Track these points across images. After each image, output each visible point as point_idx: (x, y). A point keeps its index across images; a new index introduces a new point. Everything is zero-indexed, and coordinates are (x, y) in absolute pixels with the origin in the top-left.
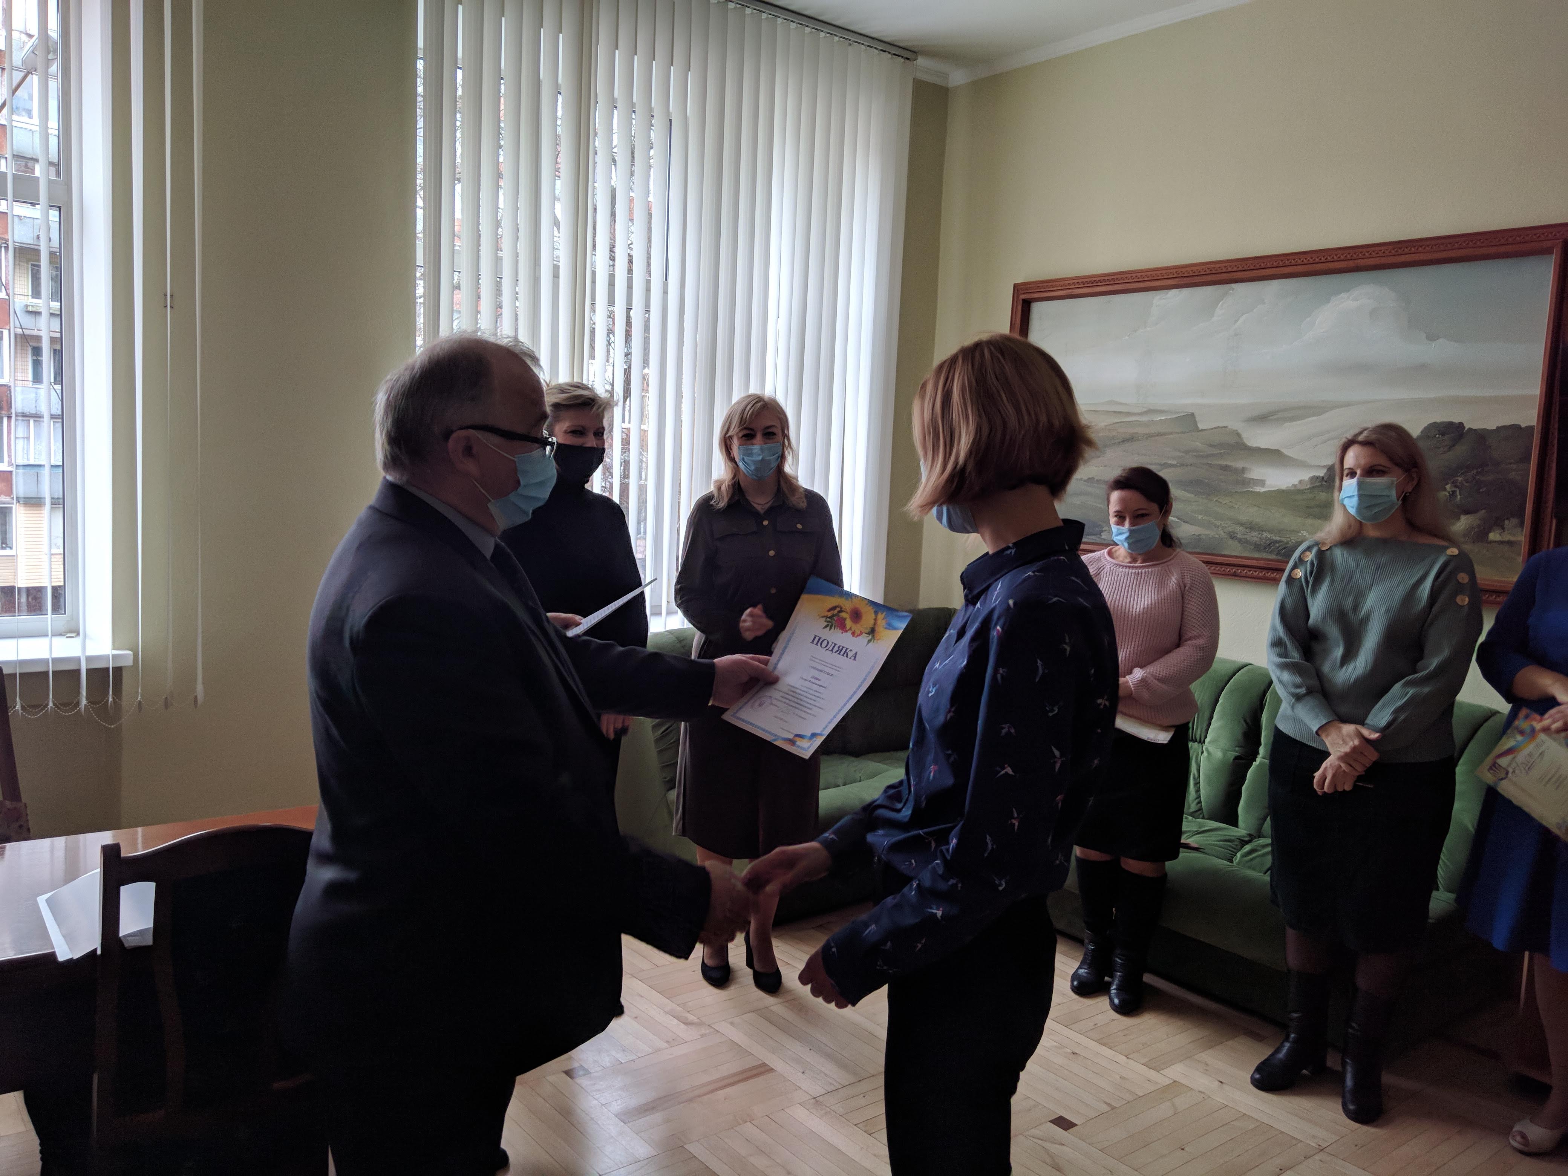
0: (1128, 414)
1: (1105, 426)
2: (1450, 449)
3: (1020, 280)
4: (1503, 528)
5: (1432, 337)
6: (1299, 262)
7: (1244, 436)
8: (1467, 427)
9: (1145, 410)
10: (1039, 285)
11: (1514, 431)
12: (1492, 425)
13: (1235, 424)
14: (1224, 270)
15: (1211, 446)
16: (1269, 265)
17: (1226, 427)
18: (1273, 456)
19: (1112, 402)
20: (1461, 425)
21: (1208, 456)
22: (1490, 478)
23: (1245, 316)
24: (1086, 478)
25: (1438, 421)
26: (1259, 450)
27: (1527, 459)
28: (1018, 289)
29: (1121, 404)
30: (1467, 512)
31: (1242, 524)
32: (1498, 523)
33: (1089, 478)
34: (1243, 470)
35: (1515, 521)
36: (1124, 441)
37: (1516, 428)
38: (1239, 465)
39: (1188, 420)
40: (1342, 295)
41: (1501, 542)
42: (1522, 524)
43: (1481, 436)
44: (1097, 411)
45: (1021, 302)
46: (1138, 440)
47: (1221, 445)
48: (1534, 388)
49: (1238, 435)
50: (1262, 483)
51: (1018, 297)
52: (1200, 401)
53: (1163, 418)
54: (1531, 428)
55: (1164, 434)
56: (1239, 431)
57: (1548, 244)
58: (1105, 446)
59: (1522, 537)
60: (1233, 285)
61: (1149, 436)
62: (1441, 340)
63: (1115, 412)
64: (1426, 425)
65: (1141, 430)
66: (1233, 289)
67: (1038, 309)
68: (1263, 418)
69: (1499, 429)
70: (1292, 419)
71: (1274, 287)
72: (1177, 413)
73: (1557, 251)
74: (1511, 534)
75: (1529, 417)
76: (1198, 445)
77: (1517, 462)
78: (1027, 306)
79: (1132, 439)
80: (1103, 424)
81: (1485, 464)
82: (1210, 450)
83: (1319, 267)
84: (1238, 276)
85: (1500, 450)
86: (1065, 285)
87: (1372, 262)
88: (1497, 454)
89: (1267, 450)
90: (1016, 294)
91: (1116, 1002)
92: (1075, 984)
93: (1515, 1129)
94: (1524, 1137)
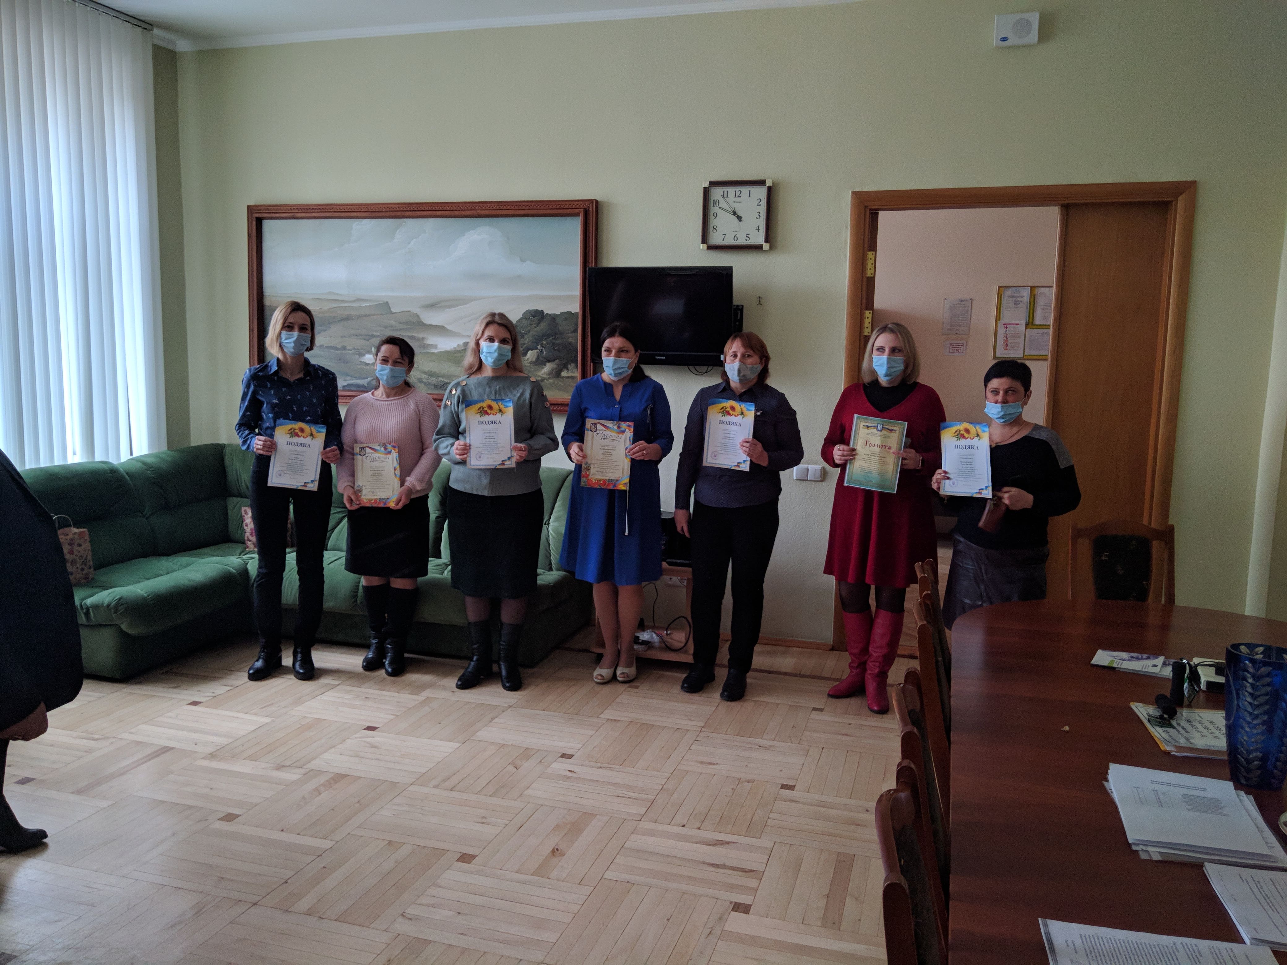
0: (343, 301)
1: (328, 309)
2: (538, 325)
3: (252, 203)
4: (568, 369)
5: (523, 261)
7: (421, 317)
8: (546, 312)
9: (355, 299)
10: (267, 208)
11: (569, 315)
12: (558, 312)
13: (415, 310)
14: (398, 209)
15: (403, 323)
16: (426, 209)
17: (410, 311)
18: (440, 330)
19: (330, 293)
20: (542, 311)
22: (559, 341)
23: (414, 240)
25: (531, 309)
26: (430, 326)
27: (576, 331)
28: (251, 209)
29: (337, 294)
30: (549, 361)
31: (425, 373)
32: (565, 367)
34: (423, 339)
35: (573, 365)
36: (343, 320)
37: (569, 313)
38: (421, 335)
39: (386, 306)
40: (472, 232)
41: (568, 377)
42: (577, 367)
43: (553, 318)
44: (322, 299)
45: (254, 219)
46: (352, 319)
47: (407, 323)
48: (576, 291)
49: (418, 316)
50: (435, 347)
51: (252, 215)
52: (390, 294)
53: (367, 305)
54: (577, 313)
55: (369, 316)
56: (418, 314)
57: (576, 211)
58: (330, 323)
59: (577, 374)
60: (404, 220)
61: (359, 317)
62: (528, 262)
63: (335, 300)
64: (524, 311)
65: (353, 313)
66: (405, 222)
67: (268, 225)
68: (432, 306)
69: (561, 314)
70: (450, 307)
71: (430, 224)
72: (378, 301)
73: (581, 215)
74: (572, 372)
75: (575, 307)
76: (393, 323)
77: (571, 333)
78: (259, 222)
79: (347, 318)
80: (326, 308)
81: (556, 334)
82: (402, 326)
83: (457, 213)
84: (407, 214)
85: (563, 326)
86: (287, 209)
87: (487, 212)
88: (561, 328)
89: (436, 327)
90: (250, 213)
91: (390, 670)
92: (364, 664)
93: (595, 673)
94: (601, 676)
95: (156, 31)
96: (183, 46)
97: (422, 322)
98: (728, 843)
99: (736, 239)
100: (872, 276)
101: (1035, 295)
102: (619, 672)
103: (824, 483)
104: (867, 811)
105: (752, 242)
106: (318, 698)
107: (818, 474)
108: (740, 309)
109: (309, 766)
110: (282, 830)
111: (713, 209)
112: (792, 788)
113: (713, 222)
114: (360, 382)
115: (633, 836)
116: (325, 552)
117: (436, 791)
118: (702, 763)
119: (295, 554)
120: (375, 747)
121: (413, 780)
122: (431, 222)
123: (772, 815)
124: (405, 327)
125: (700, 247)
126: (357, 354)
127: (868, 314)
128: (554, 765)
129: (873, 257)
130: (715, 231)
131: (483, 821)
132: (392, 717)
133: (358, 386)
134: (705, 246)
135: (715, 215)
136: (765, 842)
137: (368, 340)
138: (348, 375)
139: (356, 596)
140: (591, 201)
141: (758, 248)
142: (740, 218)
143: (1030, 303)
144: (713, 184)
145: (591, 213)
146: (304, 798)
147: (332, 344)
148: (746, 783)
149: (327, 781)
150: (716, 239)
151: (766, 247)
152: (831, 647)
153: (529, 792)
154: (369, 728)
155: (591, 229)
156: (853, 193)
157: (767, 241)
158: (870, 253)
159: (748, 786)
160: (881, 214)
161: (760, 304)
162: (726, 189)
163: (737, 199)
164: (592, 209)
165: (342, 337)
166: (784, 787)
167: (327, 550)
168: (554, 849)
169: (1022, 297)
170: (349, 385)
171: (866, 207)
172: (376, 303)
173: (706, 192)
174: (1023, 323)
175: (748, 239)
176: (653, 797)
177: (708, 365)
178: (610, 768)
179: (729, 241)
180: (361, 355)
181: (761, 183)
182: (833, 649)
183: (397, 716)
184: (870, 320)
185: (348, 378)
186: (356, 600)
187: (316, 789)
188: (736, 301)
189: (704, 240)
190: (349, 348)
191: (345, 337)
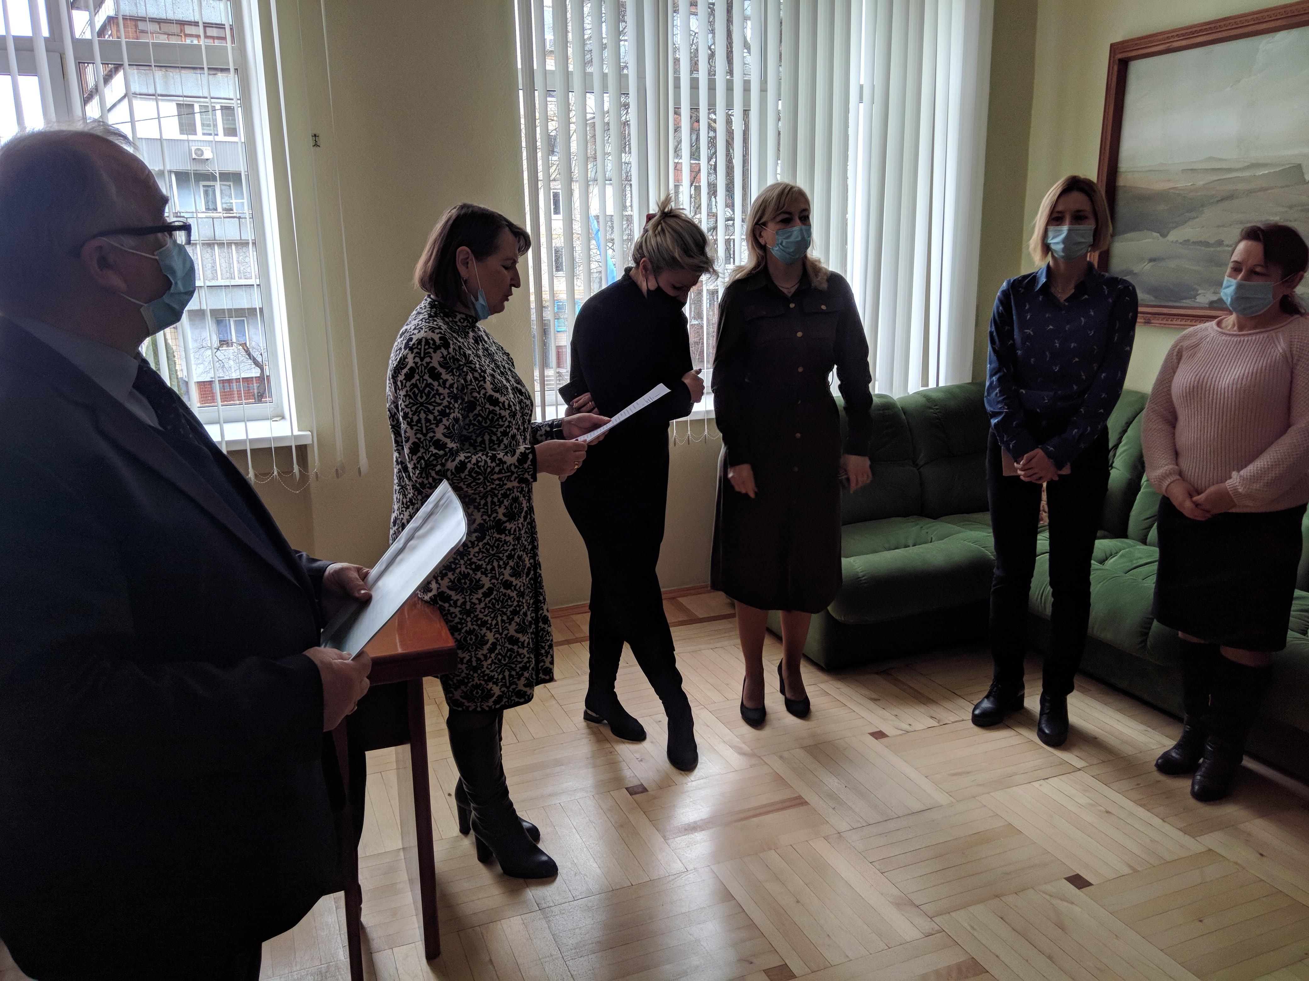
0: (1230, 170)
1: (1204, 185)
3: (1118, 38)
9: (1246, 164)
10: (1137, 42)
19: (1211, 159)
24: (1181, 241)
28: (1115, 49)
29: (1221, 160)
33: (1185, 241)
36: (1222, 200)
39: (1294, 172)
44: (1195, 170)
45: (1117, 61)
46: (1237, 197)
51: (1115, 57)
53: (1266, 172)
55: (1266, 189)
58: (1203, 206)
61: (1250, 192)
63: (1213, 170)
65: (1241, 187)
67: (1135, 68)
72: (1285, 164)
78: (1124, 66)
79: (1230, 197)
80: (1201, 183)
90: (1112, 55)
91: (1197, 788)
92: (1160, 761)
120: (1064, 929)
132: (1126, 872)
139: (1147, 634)
147: (1201, 239)
154: (1075, 880)
172: (1281, 169)
190: (1226, 243)
191: (1223, 226)
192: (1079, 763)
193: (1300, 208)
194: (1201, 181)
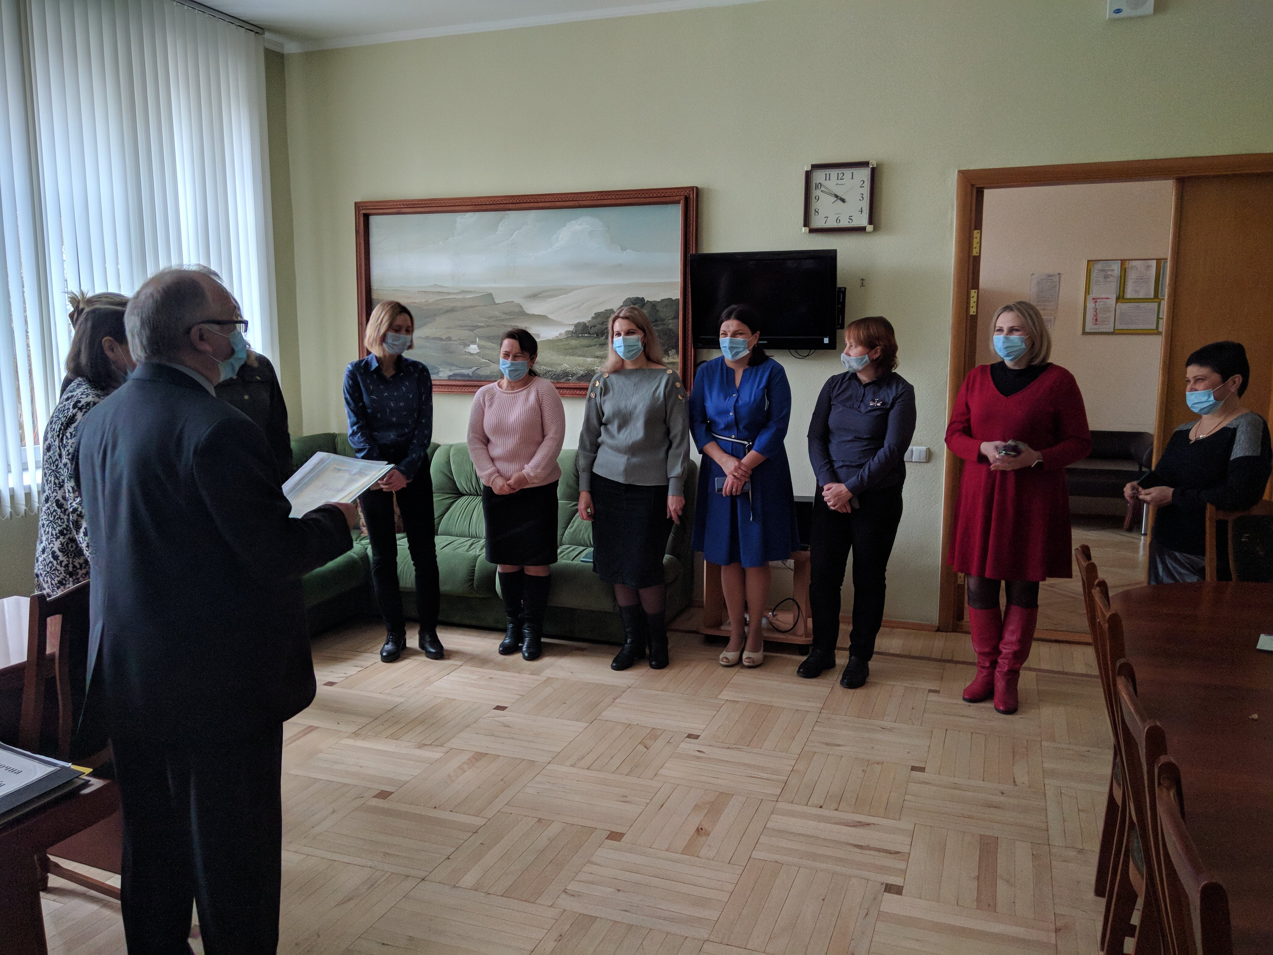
0: (449, 293)
1: (434, 302)
3: (358, 200)
5: (624, 249)
6: (547, 200)
7: (524, 307)
8: (646, 299)
9: (459, 291)
10: (374, 204)
11: (669, 302)
12: (659, 299)
13: (518, 300)
14: (501, 202)
15: (506, 314)
16: (528, 201)
17: (513, 302)
18: (543, 319)
19: (436, 286)
20: (643, 298)
21: (502, 320)
22: (660, 328)
23: (517, 232)
24: (422, 336)
25: (631, 297)
26: (534, 315)
27: (676, 317)
28: (358, 206)
29: (442, 287)
32: (666, 353)
33: (425, 336)
35: (674, 351)
36: (447, 311)
37: (670, 300)
39: (489, 297)
40: (573, 222)
42: (677, 352)
43: (654, 305)
44: (427, 291)
45: (362, 215)
46: (456, 311)
47: (511, 313)
48: (678, 279)
49: (521, 307)
51: (359, 212)
52: (494, 285)
53: (472, 296)
54: (678, 300)
55: (473, 307)
56: (521, 304)
57: (677, 198)
58: (435, 315)
59: (678, 359)
60: (508, 212)
61: (464, 308)
62: (629, 251)
63: (439, 292)
65: (458, 304)
66: (508, 215)
67: (374, 221)
68: (534, 296)
69: (663, 301)
70: (552, 296)
71: (532, 215)
72: (481, 293)
73: (682, 202)
74: (673, 358)
75: (676, 294)
76: (497, 313)
77: (672, 319)
78: (367, 217)
79: (453, 310)
80: (431, 300)
81: (656, 321)
82: (504, 317)
83: (558, 204)
84: (511, 206)
85: (664, 313)
86: (393, 205)
87: (588, 203)
88: (662, 315)
89: (539, 316)
90: (357, 209)
91: (526, 655)
92: (501, 649)
93: (721, 656)
94: (727, 658)
95: (267, 35)
96: (291, 48)
97: (524, 312)
98: (869, 824)
99: (838, 221)
100: (978, 254)
101: (1125, 269)
102: (745, 656)
103: (929, 465)
104: (1002, 793)
105: (855, 223)
106: (445, 678)
107: (923, 455)
108: (843, 291)
109: (449, 745)
110: (435, 808)
111: (815, 193)
112: (922, 770)
113: (815, 205)
114: (465, 372)
115: (773, 816)
116: (436, 537)
117: (574, 770)
118: (827, 744)
119: (406, 539)
120: (509, 726)
121: (550, 759)
122: (533, 214)
123: (907, 797)
124: (509, 317)
125: (801, 229)
126: (462, 345)
127: (973, 293)
128: (683, 745)
129: (978, 236)
130: (816, 214)
131: (624, 800)
132: (519, 697)
133: (463, 375)
134: (807, 229)
135: (817, 198)
136: (906, 824)
137: (472, 331)
138: (453, 365)
139: (473, 580)
140: (692, 188)
141: (862, 229)
142: (843, 201)
143: (1121, 276)
144: (815, 167)
145: (692, 200)
146: (449, 776)
147: (438, 335)
148: (876, 765)
149: (469, 759)
150: (818, 222)
151: (870, 228)
152: (937, 628)
153: (662, 771)
154: (498, 708)
155: (692, 216)
156: (960, 172)
157: (871, 222)
158: (976, 232)
159: (878, 768)
160: (986, 192)
161: (862, 285)
162: (828, 171)
163: (840, 182)
164: (693, 196)
165: (447, 328)
166: (914, 769)
167: (437, 535)
168: (698, 829)
169: (1113, 270)
170: (454, 375)
171: (972, 185)
172: (480, 295)
173: (808, 175)
174: (1114, 297)
175: (851, 221)
176: (785, 778)
177: (810, 349)
178: (739, 749)
179: (831, 224)
180: (466, 345)
181: (865, 164)
182: (939, 630)
183: (523, 696)
184: (975, 299)
185: (454, 368)
186: (473, 584)
187: (460, 767)
188: (840, 284)
189: (806, 223)
190: (454, 338)
191: (450, 328)
192: (460, 663)
193: (495, 319)
194: (432, 299)
